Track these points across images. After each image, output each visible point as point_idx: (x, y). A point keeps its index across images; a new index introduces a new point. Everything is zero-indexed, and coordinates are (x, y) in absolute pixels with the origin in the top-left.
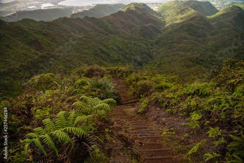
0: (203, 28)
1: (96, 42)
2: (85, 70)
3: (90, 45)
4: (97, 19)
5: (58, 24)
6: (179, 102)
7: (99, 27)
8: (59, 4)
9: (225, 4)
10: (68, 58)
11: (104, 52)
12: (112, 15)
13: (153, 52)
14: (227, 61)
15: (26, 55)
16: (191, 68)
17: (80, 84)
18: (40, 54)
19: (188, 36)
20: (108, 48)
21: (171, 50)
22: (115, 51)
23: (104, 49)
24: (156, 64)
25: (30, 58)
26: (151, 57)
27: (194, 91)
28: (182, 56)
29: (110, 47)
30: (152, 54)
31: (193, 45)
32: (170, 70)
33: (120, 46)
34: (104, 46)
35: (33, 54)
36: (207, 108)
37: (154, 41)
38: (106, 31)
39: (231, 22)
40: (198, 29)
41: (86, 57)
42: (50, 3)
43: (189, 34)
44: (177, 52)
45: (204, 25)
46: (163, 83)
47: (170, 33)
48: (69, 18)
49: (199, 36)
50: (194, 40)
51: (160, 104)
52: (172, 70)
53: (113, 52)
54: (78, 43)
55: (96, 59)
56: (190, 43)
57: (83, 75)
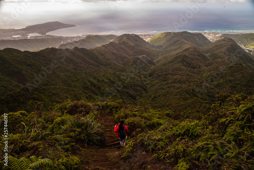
0: (198, 59)
1: (86, 74)
2: (68, 106)
3: (78, 77)
4: (88, 50)
5: (45, 55)
6: (167, 145)
7: (90, 59)
8: (47, 34)
9: (217, 36)
10: (54, 91)
11: (94, 85)
12: (103, 46)
13: (147, 84)
14: (219, 96)
15: (5, 87)
16: (188, 101)
17: (59, 123)
18: (22, 86)
19: (183, 67)
20: (99, 81)
21: (166, 82)
22: (106, 83)
23: (95, 82)
24: (151, 97)
25: (10, 91)
26: (145, 90)
27: (183, 131)
28: (178, 89)
29: (101, 79)
30: (146, 87)
31: (188, 76)
32: (166, 103)
33: (112, 79)
34: (95, 78)
35: (14, 86)
36: (194, 154)
37: (147, 73)
38: (97, 62)
39: (225, 53)
40: (193, 60)
41: (74, 91)
42: (37, 32)
43: (183, 65)
44: (172, 85)
45: (199, 56)
46: (155, 120)
47: (164, 65)
48: (57, 49)
49: (194, 68)
50: (189, 72)
51: (146, 147)
52: (168, 103)
53: (105, 85)
54: (66, 76)
55: (85, 93)
56: (185, 74)
57: (65, 111)
